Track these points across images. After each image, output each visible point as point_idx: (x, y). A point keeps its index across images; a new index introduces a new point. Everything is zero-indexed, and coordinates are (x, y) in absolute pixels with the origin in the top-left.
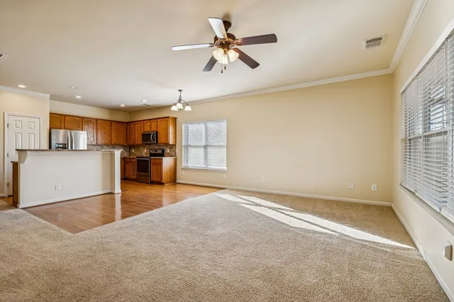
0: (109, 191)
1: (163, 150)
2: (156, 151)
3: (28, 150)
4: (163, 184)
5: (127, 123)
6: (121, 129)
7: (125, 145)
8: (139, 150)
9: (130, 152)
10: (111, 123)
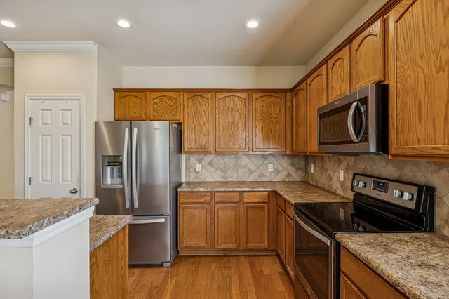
5: (291, 90)
6: (277, 108)
7: (289, 152)
8: (324, 170)
9: (306, 170)
10: (250, 98)
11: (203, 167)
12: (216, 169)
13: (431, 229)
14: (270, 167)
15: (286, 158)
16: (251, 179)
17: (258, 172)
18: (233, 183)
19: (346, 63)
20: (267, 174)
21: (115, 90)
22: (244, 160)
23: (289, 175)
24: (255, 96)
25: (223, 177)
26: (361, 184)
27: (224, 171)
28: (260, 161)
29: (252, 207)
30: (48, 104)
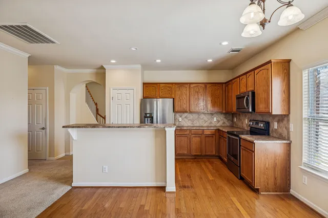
1: (268, 124)
2: (257, 123)
5: (225, 83)
6: (219, 91)
7: (224, 112)
8: (240, 120)
9: (232, 121)
10: (206, 87)
11: (182, 119)
12: (189, 120)
13: (269, 134)
14: (215, 119)
15: (223, 115)
16: (205, 125)
17: (209, 122)
18: (197, 126)
19: (245, 80)
20: (213, 122)
21: (144, 84)
22: (202, 116)
23: (224, 123)
24: (208, 86)
25: (192, 124)
26: (251, 123)
27: (192, 121)
28: (210, 117)
29: (208, 136)
30: (120, 91)
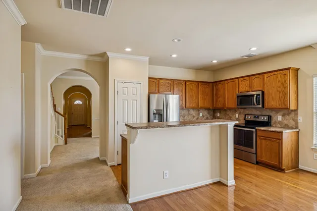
0: (217, 179)
1: (270, 117)
2: (256, 116)
3: (139, 128)
4: (282, 171)
5: (213, 82)
7: (211, 108)
9: (214, 116)
13: (271, 126)
14: (201, 115)
19: (248, 81)
20: (199, 117)
22: (192, 112)
24: (200, 84)
26: (249, 117)
28: (197, 112)
